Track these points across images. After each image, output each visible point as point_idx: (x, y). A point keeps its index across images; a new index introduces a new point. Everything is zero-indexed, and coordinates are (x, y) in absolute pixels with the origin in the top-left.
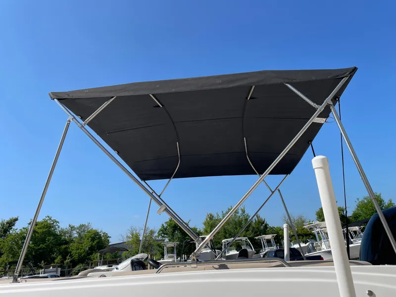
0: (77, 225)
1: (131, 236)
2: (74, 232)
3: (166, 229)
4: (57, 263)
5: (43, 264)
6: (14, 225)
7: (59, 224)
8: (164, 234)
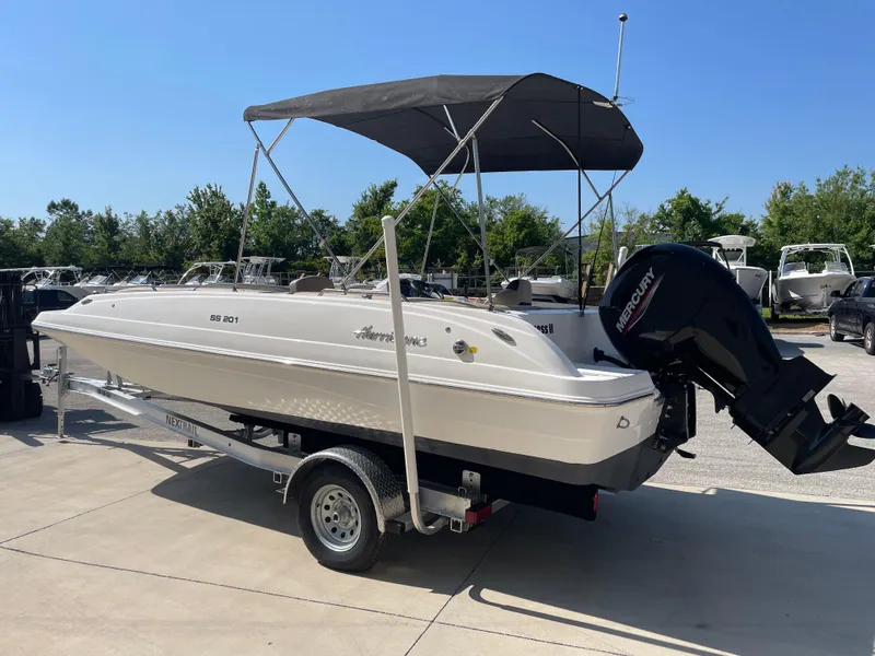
0: (500, 197)
1: (598, 224)
2: (496, 210)
3: (669, 215)
4: (462, 264)
5: (439, 264)
6: (391, 194)
7: (461, 196)
8: (665, 225)
